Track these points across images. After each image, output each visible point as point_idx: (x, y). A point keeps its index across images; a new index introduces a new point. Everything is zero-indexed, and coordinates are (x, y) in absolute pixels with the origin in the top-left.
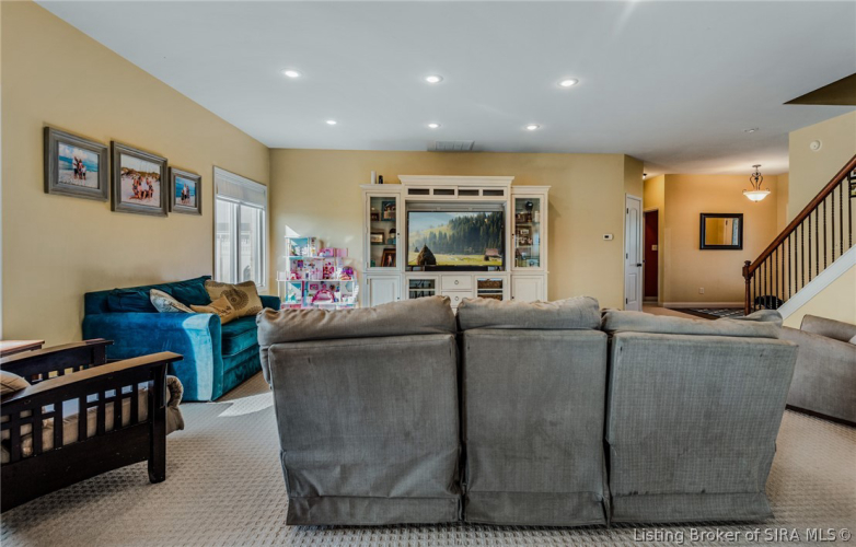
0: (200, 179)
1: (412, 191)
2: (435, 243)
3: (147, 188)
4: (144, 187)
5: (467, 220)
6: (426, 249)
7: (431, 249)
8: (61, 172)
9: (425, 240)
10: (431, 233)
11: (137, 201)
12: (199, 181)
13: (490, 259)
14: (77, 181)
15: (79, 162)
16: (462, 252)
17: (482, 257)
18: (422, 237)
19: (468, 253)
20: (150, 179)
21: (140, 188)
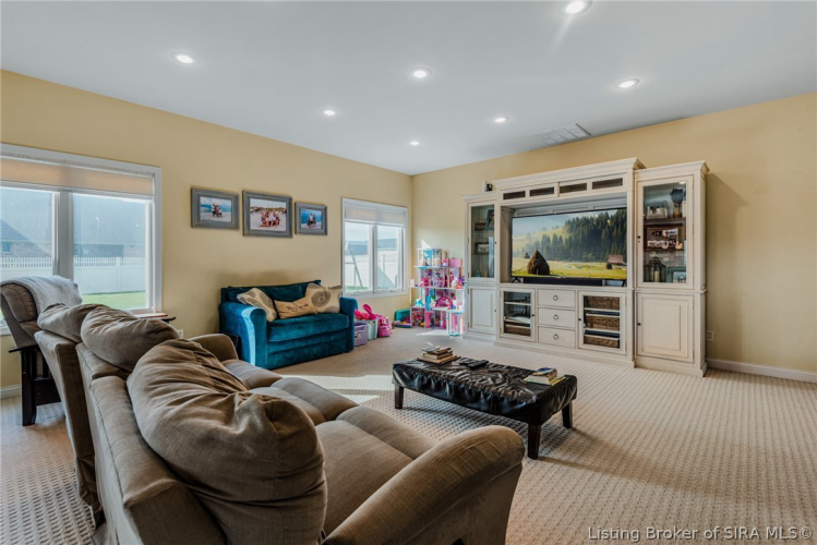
0: (326, 209)
1: (507, 196)
2: (548, 248)
3: (274, 219)
4: (271, 218)
5: (586, 221)
6: (538, 255)
7: (544, 255)
8: (202, 214)
9: (537, 244)
10: (544, 236)
11: (266, 228)
12: (325, 210)
13: (614, 267)
14: (216, 219)
15: (216, 207)
16: (580, 259)
17: (604, 265)
18: (534, 241)
19: (587, 260)
20: (277, 213)
21: (267, 220)
